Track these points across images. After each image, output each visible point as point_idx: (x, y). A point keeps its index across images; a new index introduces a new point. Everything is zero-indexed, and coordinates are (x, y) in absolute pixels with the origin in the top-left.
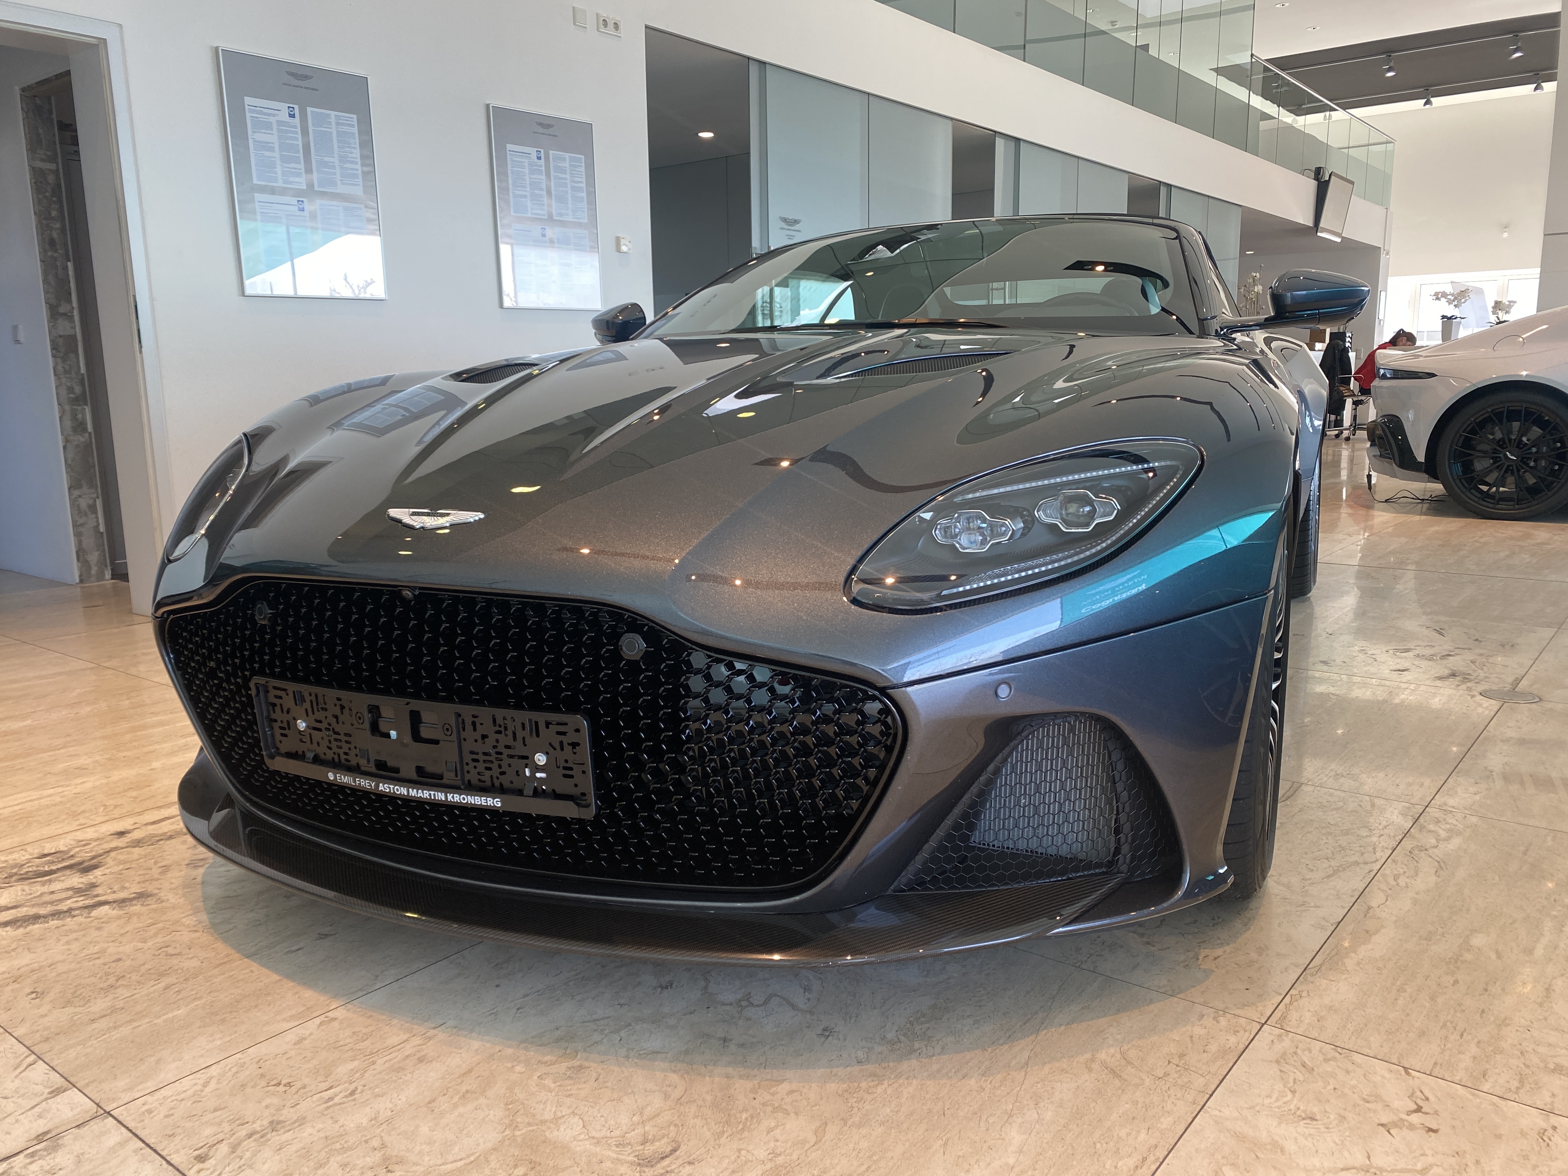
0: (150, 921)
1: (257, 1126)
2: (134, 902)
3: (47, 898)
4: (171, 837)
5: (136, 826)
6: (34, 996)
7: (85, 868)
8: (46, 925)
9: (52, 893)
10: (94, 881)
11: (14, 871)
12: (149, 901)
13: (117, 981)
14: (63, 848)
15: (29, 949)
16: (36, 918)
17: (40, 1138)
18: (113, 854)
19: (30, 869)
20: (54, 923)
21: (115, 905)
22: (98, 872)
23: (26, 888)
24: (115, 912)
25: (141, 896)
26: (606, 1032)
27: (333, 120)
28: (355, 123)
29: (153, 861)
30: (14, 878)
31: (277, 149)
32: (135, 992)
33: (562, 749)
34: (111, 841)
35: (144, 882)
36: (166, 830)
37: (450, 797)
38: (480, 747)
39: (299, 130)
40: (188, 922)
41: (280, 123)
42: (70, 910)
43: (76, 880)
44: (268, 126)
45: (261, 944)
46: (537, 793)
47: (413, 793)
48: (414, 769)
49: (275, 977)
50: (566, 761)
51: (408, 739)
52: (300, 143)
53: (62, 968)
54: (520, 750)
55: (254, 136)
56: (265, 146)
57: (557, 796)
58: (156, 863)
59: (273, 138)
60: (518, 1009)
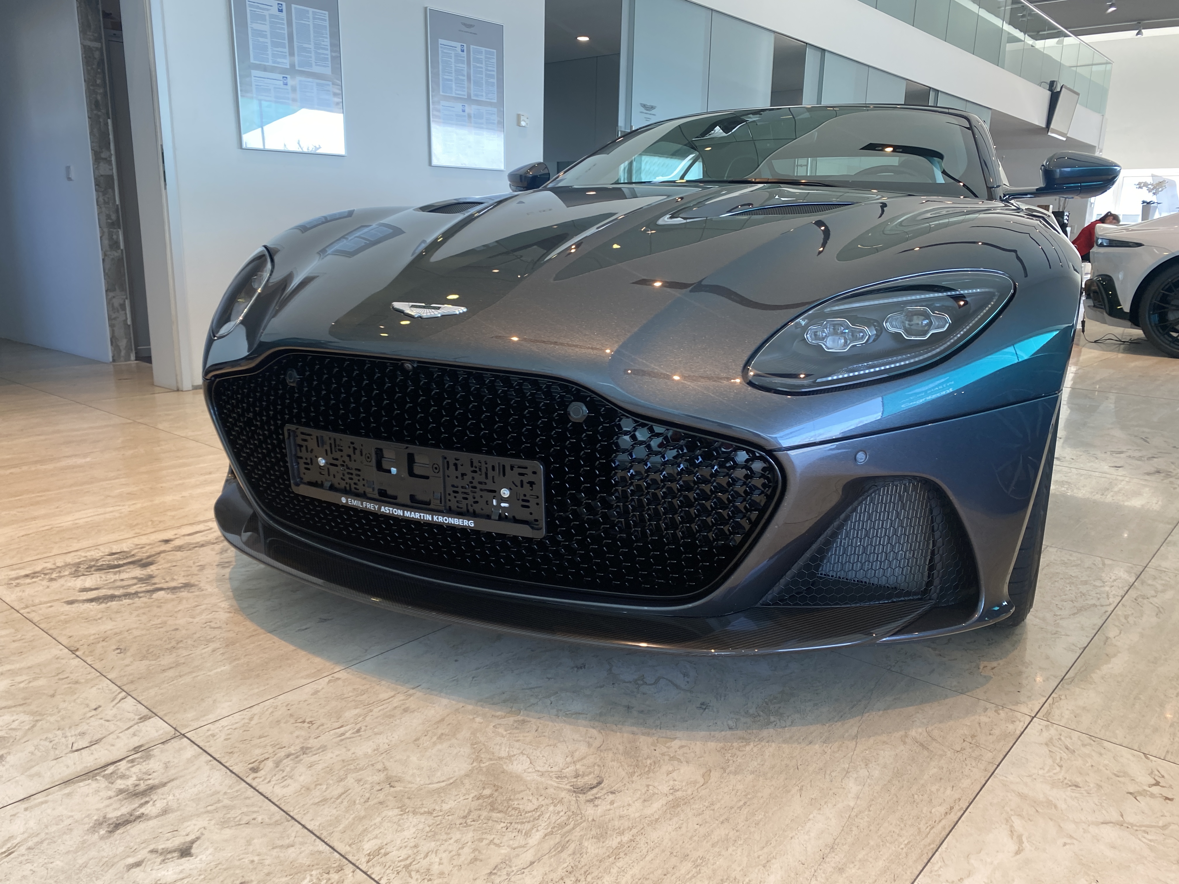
0: (196, 603)
1: (292, 750)
2: (182, 590)
3: (119, 583)
4: (202, 546)
5: (177, 536)
6: (119, 651)
7: (144, 564)
8: (121, 602)
9: (122, 580)
10: (151, 573)
11: (93, 563)
12: (193, 589)
13: (178, 643)
14: (126, 549)
15: (111, 619)
16: (112, 597)
17: (137, 749)
18: (162, 555)
19: (104, 563)
20: (126, 601)
21: (168, 591)
22: (153, 567)
23: (103, 576)
24: (170, 596)
25: (187, 586)
26: (540, 697)
27: (311, 15)
28: (327, 18)
29: (192, 562)
30: (93, 569)
31: (269, 36)
32: (191, 652)
33: (522, 486)
34: (160, 546)
35: (188, 576)
36: (198, 540)
37: (435, 518)
38: (459, 482)
39: (285, 22)
40: (223, 606)
41: (271, 16)
42: (136, 593)
43: (138, 572)
44: (263, 18)
45: (278, 624)
46: (501, 518)
47: (407, 514)
48: (409, 497)
49: (292, 647)
50: (525, 495)
51: (405, 474)
52: (286, 32)
53: (136, 633)
54: (490, 486)
55: (252, 26)
56: (261, 34)
57: (515, 520)
58: (194, 563)
59: (266, 28)
60: (473, 678)
